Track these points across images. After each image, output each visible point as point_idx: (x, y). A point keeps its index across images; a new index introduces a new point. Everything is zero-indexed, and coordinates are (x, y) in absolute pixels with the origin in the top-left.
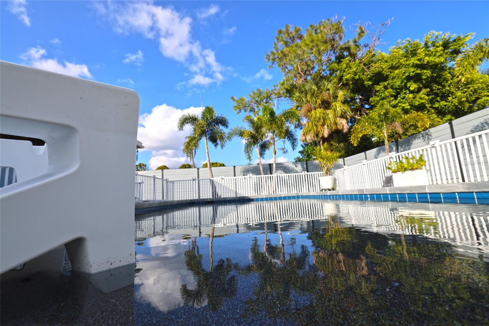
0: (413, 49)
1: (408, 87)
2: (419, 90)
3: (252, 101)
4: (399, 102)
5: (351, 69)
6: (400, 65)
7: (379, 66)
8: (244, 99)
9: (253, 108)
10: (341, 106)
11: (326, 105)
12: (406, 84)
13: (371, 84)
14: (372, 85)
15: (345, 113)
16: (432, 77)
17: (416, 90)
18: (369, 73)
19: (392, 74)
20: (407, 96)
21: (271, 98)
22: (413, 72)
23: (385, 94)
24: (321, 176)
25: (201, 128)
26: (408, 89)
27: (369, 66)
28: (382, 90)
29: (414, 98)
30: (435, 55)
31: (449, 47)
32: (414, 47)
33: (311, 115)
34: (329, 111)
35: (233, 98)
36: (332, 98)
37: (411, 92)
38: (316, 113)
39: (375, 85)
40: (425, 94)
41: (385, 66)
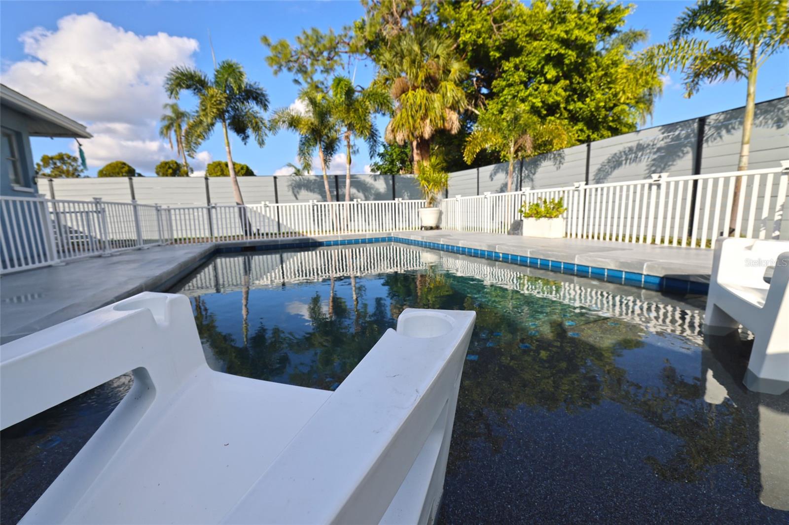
0: (563, 10)
1: (545, 72)
2: (557, 80)
3: (304, 51)
4: (530, 95)
5: (473, 25)
6: (542, 33)
7: (513, 27)
8: (288, 46)
9: (304, 66)
10: (453, 91)
11: (431, 84)
12: (543, 67)
13: (498, 58)
14: (500, 59)
15: (458, 102)
16: (576, 62)
17: (554, 79)
18: (498, 38)
19: (528, 46)
20: (541, 87)
21: (337, 50)
22: (556, 50)
23: (514, 78)
24: (421, 207)
25: (217, 104)
26: (544, 75)
27: (500, 25)
28: (511, 71)
29: (549, 92)
30: (587, 28)
31: (605, 19)
32: (565, 6)
33: (407, 99)
34: (435, 95)
35: (265, 40)
36: (441, 72)
37: (547, 82)
38: (415, 97)
39: (503, 59)
40: (563, 88)
41: (523, 30)
